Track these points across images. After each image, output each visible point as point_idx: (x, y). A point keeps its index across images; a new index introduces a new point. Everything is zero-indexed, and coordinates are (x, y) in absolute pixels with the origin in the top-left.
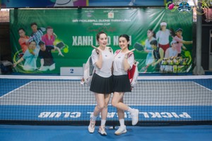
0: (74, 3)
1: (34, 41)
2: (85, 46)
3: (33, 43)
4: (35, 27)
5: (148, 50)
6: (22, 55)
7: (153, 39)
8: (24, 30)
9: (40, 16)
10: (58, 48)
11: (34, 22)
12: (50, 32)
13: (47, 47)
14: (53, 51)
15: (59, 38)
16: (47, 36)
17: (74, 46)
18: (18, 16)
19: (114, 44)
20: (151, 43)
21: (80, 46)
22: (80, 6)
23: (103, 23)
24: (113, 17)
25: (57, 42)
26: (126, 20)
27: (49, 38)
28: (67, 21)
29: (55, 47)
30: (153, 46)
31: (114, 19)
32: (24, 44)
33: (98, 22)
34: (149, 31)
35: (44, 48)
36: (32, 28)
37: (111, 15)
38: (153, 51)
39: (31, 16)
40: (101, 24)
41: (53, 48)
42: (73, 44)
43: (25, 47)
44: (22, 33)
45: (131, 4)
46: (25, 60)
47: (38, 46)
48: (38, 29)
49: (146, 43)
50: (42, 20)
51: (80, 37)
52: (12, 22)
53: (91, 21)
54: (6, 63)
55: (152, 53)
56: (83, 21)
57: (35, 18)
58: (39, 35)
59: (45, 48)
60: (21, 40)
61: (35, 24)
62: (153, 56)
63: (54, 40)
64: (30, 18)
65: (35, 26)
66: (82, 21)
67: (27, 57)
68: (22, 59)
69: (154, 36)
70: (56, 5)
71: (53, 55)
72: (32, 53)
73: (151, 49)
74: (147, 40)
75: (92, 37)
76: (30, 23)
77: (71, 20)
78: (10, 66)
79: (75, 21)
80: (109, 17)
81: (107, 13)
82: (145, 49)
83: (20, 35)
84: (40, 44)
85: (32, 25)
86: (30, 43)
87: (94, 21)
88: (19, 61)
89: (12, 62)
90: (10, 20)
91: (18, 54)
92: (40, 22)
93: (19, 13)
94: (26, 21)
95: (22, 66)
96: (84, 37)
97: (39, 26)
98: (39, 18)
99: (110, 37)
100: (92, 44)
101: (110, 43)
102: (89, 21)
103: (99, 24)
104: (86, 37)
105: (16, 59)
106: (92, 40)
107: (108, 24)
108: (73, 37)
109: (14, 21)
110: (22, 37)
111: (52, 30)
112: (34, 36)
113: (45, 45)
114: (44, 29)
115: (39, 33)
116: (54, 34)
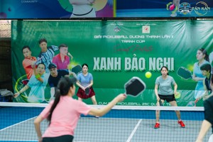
0: (97, 13)
1: (42, 63)
2: (110, 71)
3: (41, 66)
4: (44, 45)
5: (197, 79)
6: (26, 82)
7: (205, 62)
8: (29, 49)
9: (51, 30)
10: (74, 73)
12: (64, 51)
13: (59, 71)
15: (76, 59)
16: (59, 57)
17: (95, 71)
18: (23, 29)
19: (150, 69)
20: (202, 68)
21: (103, 71)
22: (104, 17)
23: (136, 39)
24: (149, 32)
25: (72, 65)
26: (167, 36)
27: (63, 60)
28: (87, 36)
29: (70, 72)
30: (205, 72)
31: (150, 34)
32: (30, 67)
33: (128, 39)
34: (199, 51)
35: (56, 72)
36: (41, 46)
37: (146, 28)
38: (204, 79)
39: (40, 30)
40: (132, 42)
41: (68, 73)
42: (95, 68)
43: (31, 71)
44: (27, 52)
45: (174, 14)
46: (29, 89)
48: (48, 48)
49: (195, 68)
50: (53, 35)
51: (103, 59)
52: (15, 38)
53: (119, 37)
54: (5, 93)
55: (204, 82)
56: (109, 37)
57: (45, 32)
58: (50, 56)
59: (56, 74)
60: (26, 62)
61: (45, 40)
62: (205, 87)
63: (68, 63)
64: (38, 32)
65: (44, 43)
66: (106, 37)
67: (33, 85)
68: (26, 87)
69: (207, 58)
70: (72, 16)
72: (39, 79)
73: (201, 76)
74: (196, 64)
75: (120, 59)
77: (92, 36)
78: (11, 96)
79: (97, 37)
80: (144, 31)
81: (141, 27)
82: (193, 76)
83: (25, 55)
84: (51, 67)
85: (40, 42)
86: (37, 66)
87: (123, 37)
88: (23, 90)
89: (13, 91)
90: (12, 35)
91: (21, 80)
92: (52, 38)
93: (24, 26)
94: (33, 37)
95: (26, 97)
96: (109, 59)
97: (49, 43)
98: (50, 33)
99: (143, 59)
100: (119, 68)
101: (144, 68)
102: (116, 37)
103: (129, 41)
104: (112, 58)
105: (18, 86)
106: (119, 63)
107: (142, 41)
108: (95, 58)
109: (17, 37)
110: (27, 58)
111: (67, 48)
112: (42, 57)
113: (56, 69)
114: (56, 48)
115: (50, 53)
116: (69, 54)
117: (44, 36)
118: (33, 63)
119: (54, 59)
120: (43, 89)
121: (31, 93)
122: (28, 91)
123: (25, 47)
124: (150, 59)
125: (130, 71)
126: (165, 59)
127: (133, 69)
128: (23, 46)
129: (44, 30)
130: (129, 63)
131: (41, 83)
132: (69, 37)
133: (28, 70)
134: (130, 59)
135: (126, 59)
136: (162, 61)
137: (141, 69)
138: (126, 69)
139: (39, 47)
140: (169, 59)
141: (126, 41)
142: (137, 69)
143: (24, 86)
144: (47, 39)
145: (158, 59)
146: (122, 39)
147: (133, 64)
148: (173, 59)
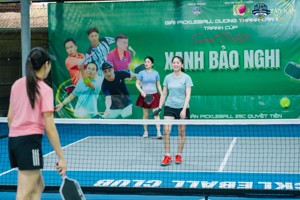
1: (93, 62)
2: (188, 71)
3: (92, 66)
4: (94, 37)
6: (71, 90)
8: (74, 42)
9: (103, 15)
11: (92, 26)
12: (123, 44)
14: (128, 81)
15: (140, 58)
17: (168, 71)
18: (64, 15)
19: (246, 66)
23: (224, 25)
25: (134, 64)
26: (269, 19)
27: (121, 56)
28: (155, 22)
29: (132, 74)
31: (245, 17)
32: (75, 68)
33: (213, 24)
35: (112, 75)
36: (90, 38)
39: (88, 15)
40: (219, 28)
41: (129, 76)
42: (167, 68)
43: (77, 73)
44: (71, 47)
46: (76, 98)
47: (100, 71)
48: (101, 40)
50: (108, 23)
52: (53, 28)
53: (200, 22)
56: (186, 22)
57: (95, 19)
58: (103, 51)
59: (113, 76)
60: (70, 62)
61: (95, 30)
63: (129, 61)
64: (86, 18)
65: (94, 33)
66: (183, 22)
67: (80, 93)
68: (71, 96)
71: (128, 89)
72: (89, 85)
75: (202, 53)
76: (86, 29)
77: (161, 21)
79: (170, 23)
80: (236, 13)
81: (231, 6)
83: (68, 51)
84: (105, 67)
85: (89, 32)
86: (85, 67)
87: (206, 22)
88: (67, 100)
90: (50, 24)
91: (63, 87)
92: (105, 26)
93: (66, 11)
94: (80, 25)
95: (72, 109)
96: (186, 53)
97: (102, 34)
98: (102, 19)
99: (236, 53)
100: (202, 67)
101: (237, 65)
102: (196, 22)
103: (215, 28)
104: (191, 53)
105: (60, 96)
106: (202, 59)
107: (234, 27)
108: (166, 54)
109: (57, 26)
110: (71, 55)
111: (127, 40)
112: (93, 53)
113: (113, 70)
114: (111, 41)
115: (103, 48)
116: (130, 48)
117: (94, 24)
118: (79, 62)
119: (108, 55)
120: (95, 98)
121: (78, 104)
122: (74, 102)
123: (68, 40)
124: (246, 52)
125: (217, 70)
126: (267, 51)
127: (221, 67)
128: (65, 39)
129: (93, 15)
130: (215, 59)
131: (92, 90)
132: (129, 25)
133: (73, 72)
134: (216, 53)
135: (211, 53)
136: (262, 54)
137: (233, 67)
138: (212, 67)
139: (88, 40)
140: (272, 51)
141: (211, 28)
142: (227, 67)
143: (68, 94)
144: (99, 28)
145: (258, 51)
146: (205, 24)
147: (221, 60)
148: (278, 51)
